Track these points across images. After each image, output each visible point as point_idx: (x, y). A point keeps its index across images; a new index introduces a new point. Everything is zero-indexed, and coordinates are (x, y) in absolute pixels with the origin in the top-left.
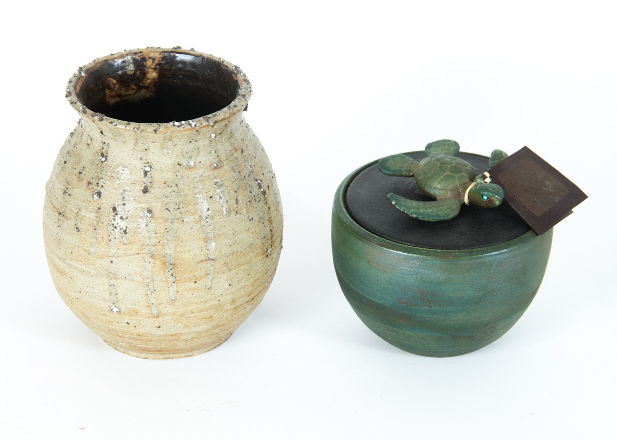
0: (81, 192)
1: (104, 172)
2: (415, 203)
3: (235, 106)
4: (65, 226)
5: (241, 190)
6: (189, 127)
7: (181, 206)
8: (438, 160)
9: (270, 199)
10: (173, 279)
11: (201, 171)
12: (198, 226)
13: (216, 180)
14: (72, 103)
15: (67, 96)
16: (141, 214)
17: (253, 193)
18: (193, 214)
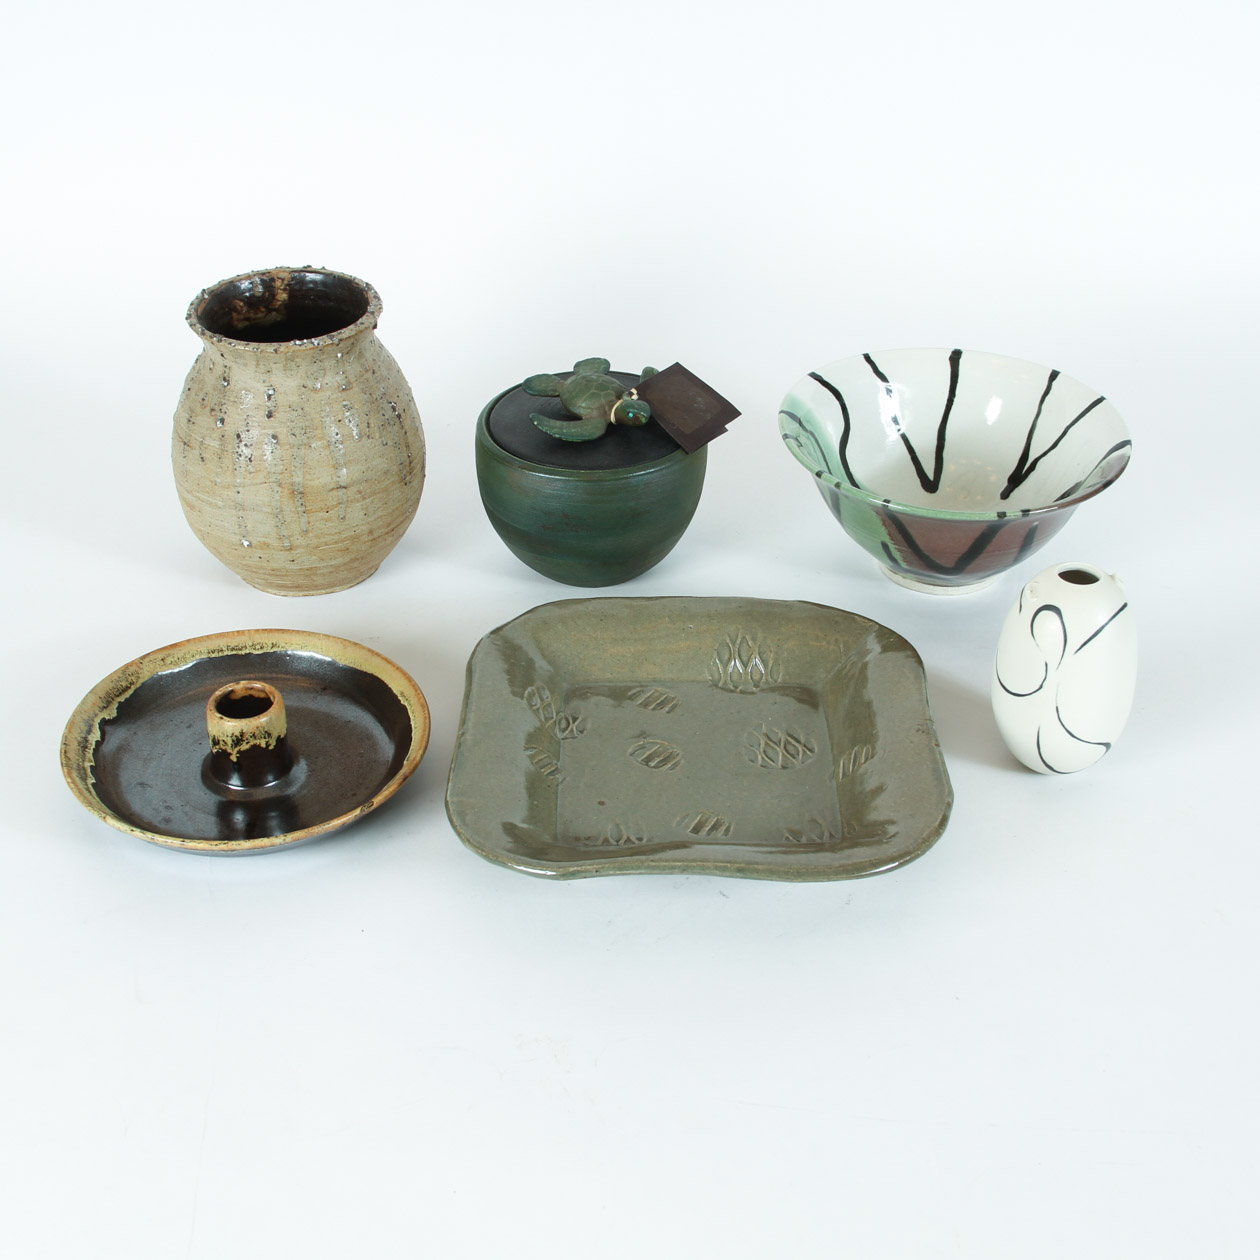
0: (204, 420)
1: (227, 398)
2: (558, 423)
3: (362, 323)
4: (190, 456)
5: (372, 413)
6: (311, 346)
7: (308, 431)
8: (584, 378)
9: (407, 423)
10: (303, 509)
11: (328, 393)
12: (327, 452)
13: (345, 403)
14: (191, 326)
15: (187, 319)
16: (266, 440)
17: (386, 417)
18: (321, 439)
